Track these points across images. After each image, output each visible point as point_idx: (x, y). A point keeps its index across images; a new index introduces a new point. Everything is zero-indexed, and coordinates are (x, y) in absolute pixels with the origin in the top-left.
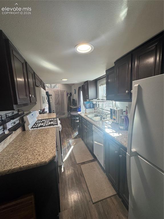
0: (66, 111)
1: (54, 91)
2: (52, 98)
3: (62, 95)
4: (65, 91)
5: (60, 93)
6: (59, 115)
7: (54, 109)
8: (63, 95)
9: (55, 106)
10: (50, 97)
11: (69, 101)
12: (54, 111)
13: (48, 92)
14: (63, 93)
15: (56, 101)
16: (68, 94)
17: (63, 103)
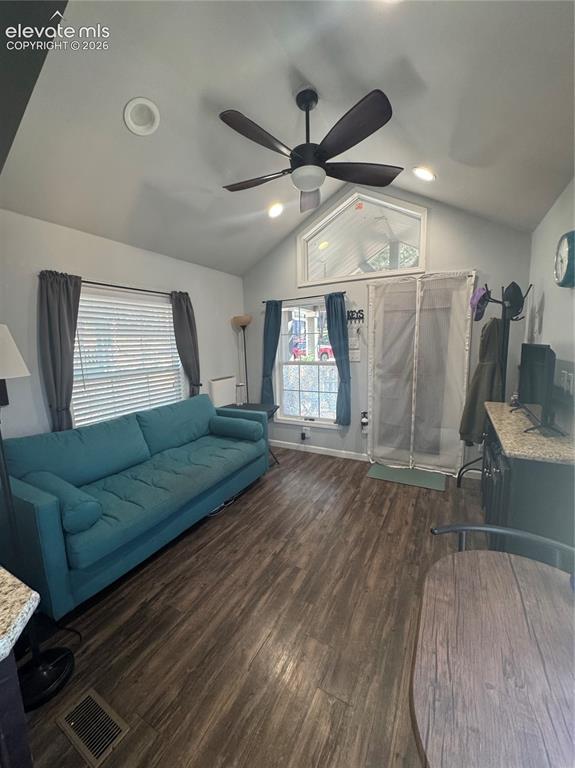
0: (450, 432)
1: (376, 288)
2: (364, 330)
3: (438, 311)
4: (463, 278)
5: (419, 294)
6: (399, 448)
7: (370, 403)
8: (447, 310)
9: (374, 387)
10: (353, 326)
11: (483, 356)
12: (365, 415)
13: (341, 295)
14: (448, 297)
15: (386, 352)
16: (486, 298)
17: (433, 371)
